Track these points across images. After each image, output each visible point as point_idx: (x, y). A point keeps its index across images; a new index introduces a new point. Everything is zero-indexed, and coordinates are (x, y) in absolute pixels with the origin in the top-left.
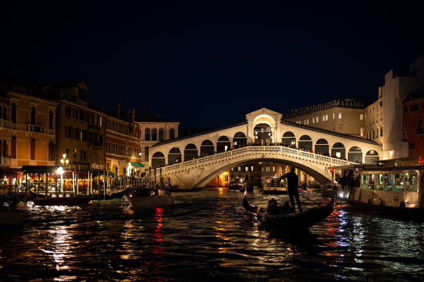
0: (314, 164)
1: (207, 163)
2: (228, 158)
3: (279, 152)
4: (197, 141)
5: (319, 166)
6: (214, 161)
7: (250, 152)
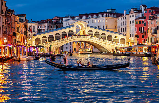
0: (101, 43)
1: (59, 43)
2: (67, 41)
3: (88, 39)
4: (54, 33)
5: (103, 44)
6: (62, 42)
7: (76, 38)
